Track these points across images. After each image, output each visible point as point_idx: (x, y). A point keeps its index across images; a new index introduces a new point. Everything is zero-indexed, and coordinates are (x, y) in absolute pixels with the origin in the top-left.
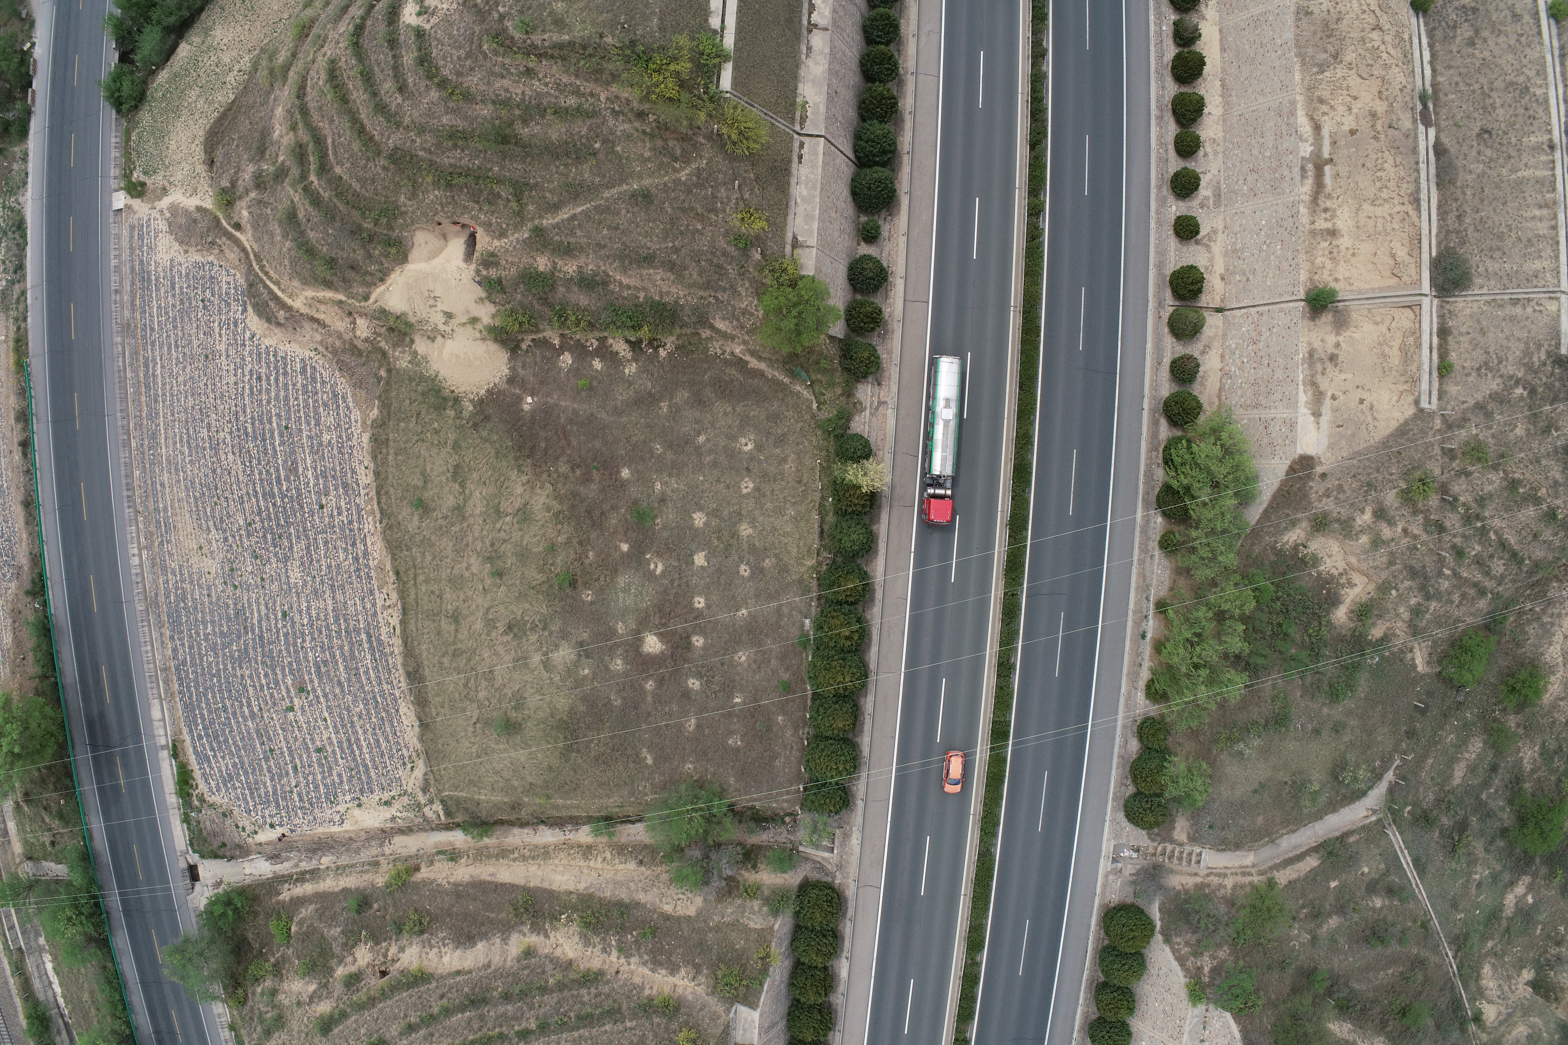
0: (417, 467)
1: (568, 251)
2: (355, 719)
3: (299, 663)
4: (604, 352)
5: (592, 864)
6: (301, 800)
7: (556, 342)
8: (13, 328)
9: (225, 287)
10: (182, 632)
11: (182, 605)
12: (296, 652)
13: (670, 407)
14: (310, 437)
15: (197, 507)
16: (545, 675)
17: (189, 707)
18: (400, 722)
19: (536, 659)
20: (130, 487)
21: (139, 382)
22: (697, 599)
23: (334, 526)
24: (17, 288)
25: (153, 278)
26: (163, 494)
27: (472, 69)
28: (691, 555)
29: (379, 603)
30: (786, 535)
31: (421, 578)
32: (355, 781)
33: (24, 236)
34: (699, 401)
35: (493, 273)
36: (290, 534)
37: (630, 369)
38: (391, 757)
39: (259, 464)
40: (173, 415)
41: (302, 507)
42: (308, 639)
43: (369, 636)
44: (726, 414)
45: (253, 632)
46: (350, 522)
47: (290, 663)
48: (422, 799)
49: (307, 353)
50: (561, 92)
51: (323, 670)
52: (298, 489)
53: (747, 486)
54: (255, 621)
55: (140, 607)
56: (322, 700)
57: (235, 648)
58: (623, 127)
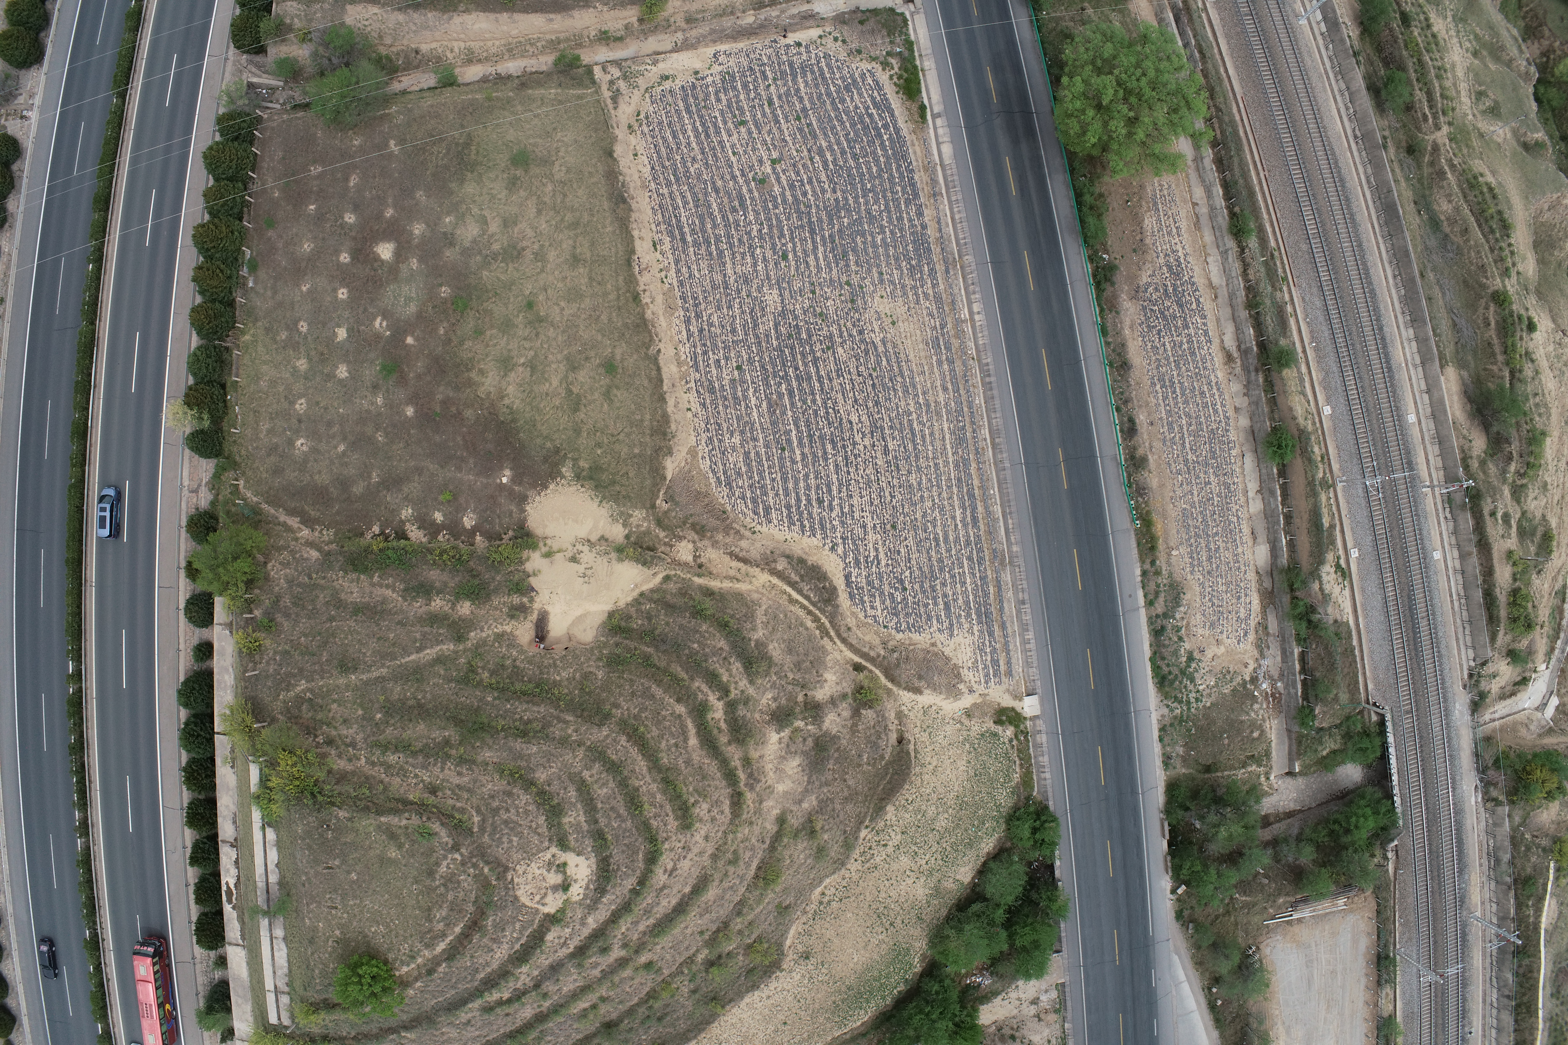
0: (618, 408)
1: (434, 619)
2: (699, 157)
3: (766, 208)
4: (433, 530)
5: (462, 45)
6: (763, 73)
7: (478, 538)
8: (1161, 562)
9: (877, 604)
10: (912, 234)
11: (913, 262)
12: (769, 219)
13: (370, 477)
14: (755, 440)
15: (899, 367)
16: (486, 213)
17: (901, 155)
18: (651, 158)
19: (494, 227)
20: (988, 386)
21: (984, 501)
22: (345, 297)
23: (724, 348)
24: (1160, 608)
25: (974, 616)
26: (943, 379)
27: (492, 797)
28: (349, 336)
29: (672, 273)
30: (265, 363)
31: (612, 297)
32: (701, 96)
33: (1156, 669)
34: (344, 484)
35: (516, 599)
36: (777, 339)
37: (407, 512)
38: (660, 123)
39: (815, 412)
40: (936, 464)
41: (763, 367)
42: (754, 233)
43: (683, 240)
44: (320, 472)
45: (823, 238)
46: (705, 353)
47: (776, 207)
48: (622, 84)
49: (764, 529)
50: (402, 768)
51: (736, 203)
52: (768, 385)
53: (301, 406)
54: (821, 249)
55: (969, 259)
56: (738, 173)
57: (846, 220)
58: (350, 732)
